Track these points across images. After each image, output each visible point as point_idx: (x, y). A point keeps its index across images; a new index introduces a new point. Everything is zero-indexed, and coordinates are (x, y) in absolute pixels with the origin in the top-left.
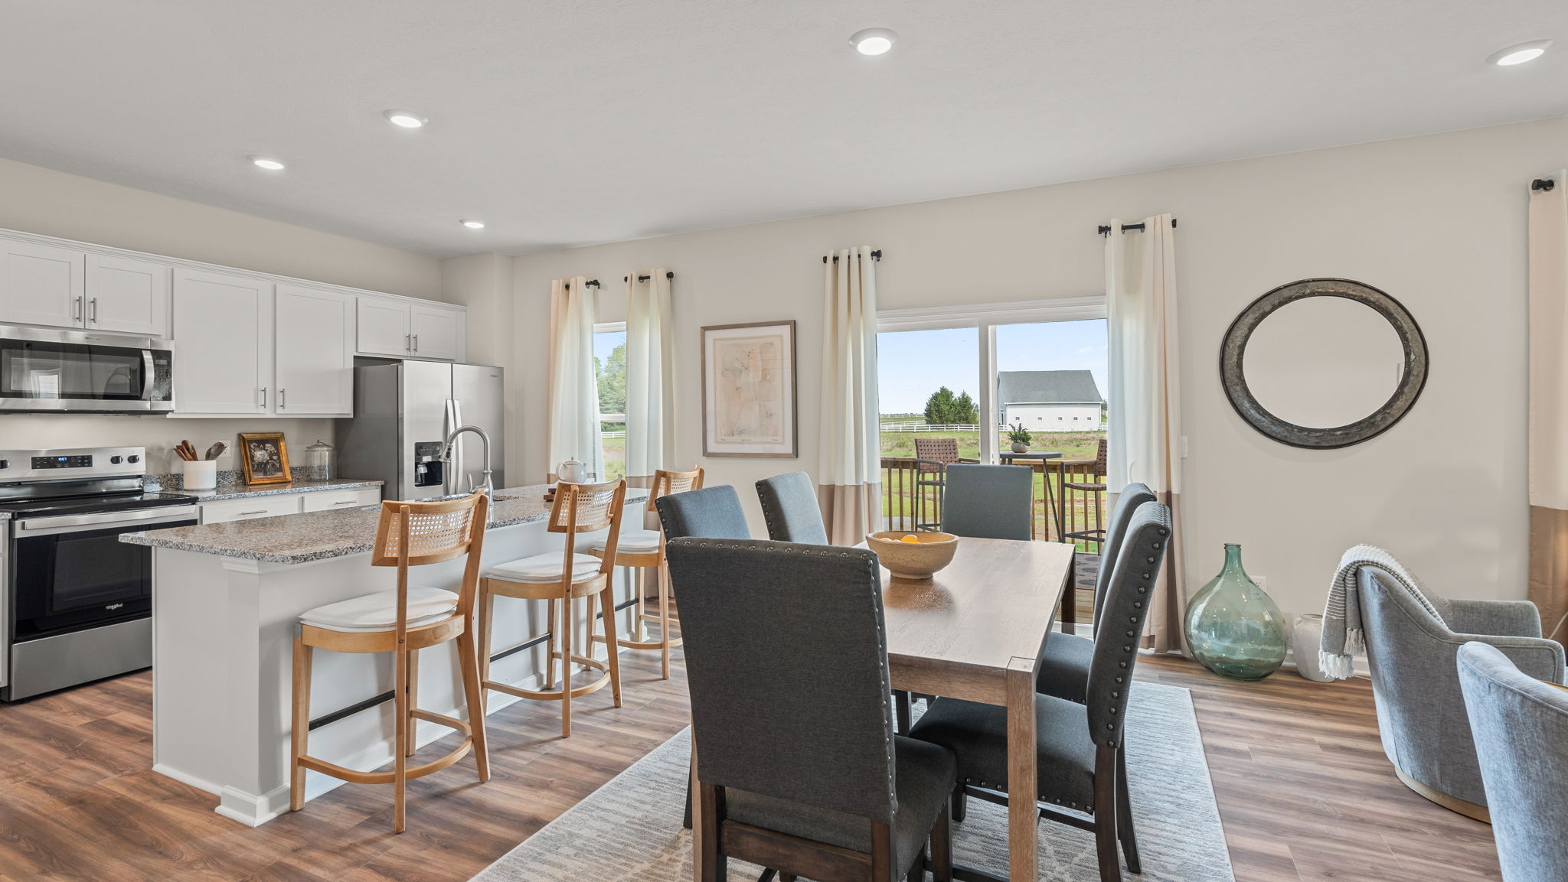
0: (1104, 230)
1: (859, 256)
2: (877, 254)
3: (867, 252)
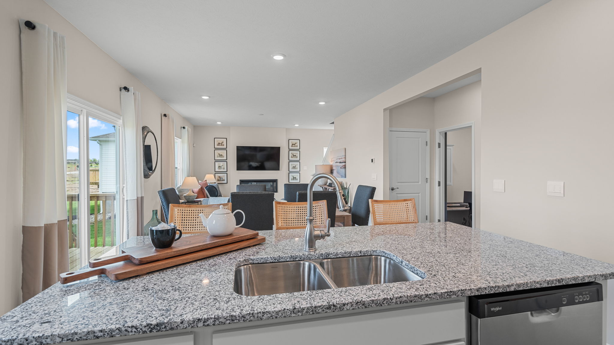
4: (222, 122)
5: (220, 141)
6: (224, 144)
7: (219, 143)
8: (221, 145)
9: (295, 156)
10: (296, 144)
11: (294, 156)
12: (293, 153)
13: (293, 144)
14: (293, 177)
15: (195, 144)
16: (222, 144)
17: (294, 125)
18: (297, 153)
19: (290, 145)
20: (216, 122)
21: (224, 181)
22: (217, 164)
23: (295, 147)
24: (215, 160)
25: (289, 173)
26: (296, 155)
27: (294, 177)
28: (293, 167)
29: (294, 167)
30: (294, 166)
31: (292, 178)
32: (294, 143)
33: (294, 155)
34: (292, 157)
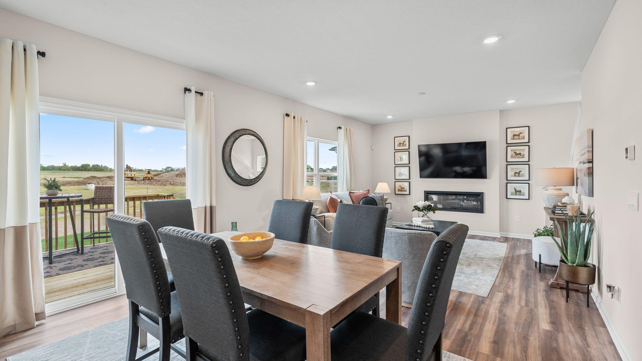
0: (187, 90)
1: (25, 50)
2: (42, 54)
3: (33, 50)
4: (393, 116)
5: (401, 140)
6: (406, 144)
7: (400, 143)
8: (403, 146)
9: (520, 154)
10: (521, 135)
11: (516, 154)
12: (515, 150)
13: (514, 136)
14: (515, 189)
15: (373, 147)
16: (403, 144)
17: (506, 101)
18: (524, 150)
19: (510, 136)
20: (386, 116)
21: (406, 191)
22: (397, 169)
23: (519, 139)
24: (395, 164)
25: (507, 183)
26: (522, 153)
27: (518, 189)
28: (515, 173)
29: (518, 174)
30: (518, 171)
31: (514, 191)
32: (517, 133)
33: (518, 152)
34: (512, 157)
